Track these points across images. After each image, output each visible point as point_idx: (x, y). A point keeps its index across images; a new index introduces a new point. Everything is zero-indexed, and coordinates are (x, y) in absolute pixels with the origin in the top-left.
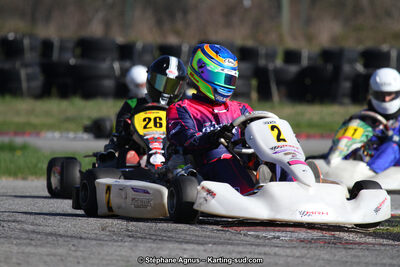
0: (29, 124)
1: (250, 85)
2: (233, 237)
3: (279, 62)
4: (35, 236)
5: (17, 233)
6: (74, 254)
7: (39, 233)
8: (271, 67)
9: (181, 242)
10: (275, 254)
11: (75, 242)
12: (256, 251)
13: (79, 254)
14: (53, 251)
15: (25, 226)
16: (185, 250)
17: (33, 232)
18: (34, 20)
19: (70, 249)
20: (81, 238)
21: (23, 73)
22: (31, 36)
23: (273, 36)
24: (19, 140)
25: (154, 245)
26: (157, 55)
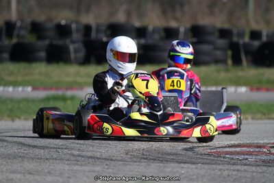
0: (76, 82)
1: (227, 55)
2: (216, 159)
3: (247, 39)
4: (80, 158)
5: (68, 157)
6: (107, 171)
7: (83, 157)
8: (241, 42)
10: (245, 171)
11: (108, 162)
12: (232, 168)
13: (111, 170)
14: (93, 169)
15: (73, 152)
16: (183, 167)
17: (79, 156)
18: (79, 11)
19: (104, 168)
20: (112, 160)
21: (72, 47)
22: (77, 22)
23: (243, 21)
24: (69, 93)
25: (161, 165)
26: (163, 34)
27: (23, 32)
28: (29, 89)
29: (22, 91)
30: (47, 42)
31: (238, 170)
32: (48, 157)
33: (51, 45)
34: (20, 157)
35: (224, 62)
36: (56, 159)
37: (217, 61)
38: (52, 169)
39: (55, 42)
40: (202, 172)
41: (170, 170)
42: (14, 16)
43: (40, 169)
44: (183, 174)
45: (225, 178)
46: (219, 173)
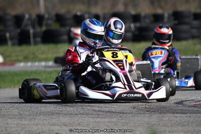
1: (200, 32)
2: (200, 109)
4: (100, 113)
5: (91, 112)
6: (121, 121)
9: (174, 113)
11: (121, 115)
13: (123, 121)
14: (110, 120)
15: (95, 108)
16: (176, 117)
17: (99, 111)
18: (89, 5)
19: (119, 119)
20: (123, 113)
22: (89, 13)
25: (160, 115)
26: (152, 19)
27: (50, 22)
32: (77, 113)
34: (57, 113)
35: (199, 37)
36: (82, 114)
37: (193, 37)
38: (81, 122)
40: (192, 119)
41: (167, 119)
42: (42, 10)
43: (72, 122)
44: (177, 121)
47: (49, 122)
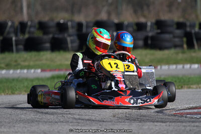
1: (183, 41)
2: (180, 118)
3: (197, 29)
4: (80, 121)
5: (71, 120)
7: (83, 120)
8: (193, 31)
9: (154, 122)
11: (101, 123)
12: (192, 125)
15: (75, 116)
16: (156, 125)
17: (80, 119)
18: (73, 13)
19: (98, 127)
20: (103, 121)
21: (69, 39)
22: (71, 21)
23: (193, 16)
25: (140, 124)
26: (135, 27)
27: (32, 29)
28: (39, 71)
29: (34, 72)
30: (51, 36)
31: (197, 126)
32: (57, 121)
33: (53, 38)
34: (36, 121)
35: (181, 46)
36: (62, 122)
37: (176, 46)
38: (60, 130)
39: (56, 36)
40: (171, 128)
41: (147, 127)
42: (25, 17)
43: (52, 130)
44: (157, 130)
45: (187, 132)
46: (183, 128)
47: (28, 130)
